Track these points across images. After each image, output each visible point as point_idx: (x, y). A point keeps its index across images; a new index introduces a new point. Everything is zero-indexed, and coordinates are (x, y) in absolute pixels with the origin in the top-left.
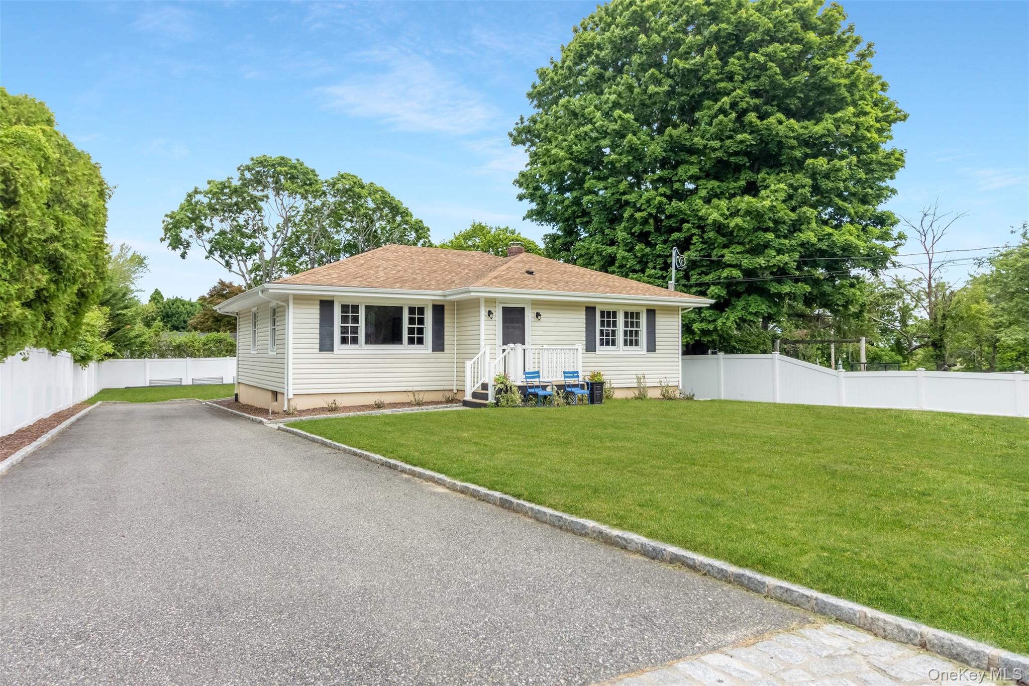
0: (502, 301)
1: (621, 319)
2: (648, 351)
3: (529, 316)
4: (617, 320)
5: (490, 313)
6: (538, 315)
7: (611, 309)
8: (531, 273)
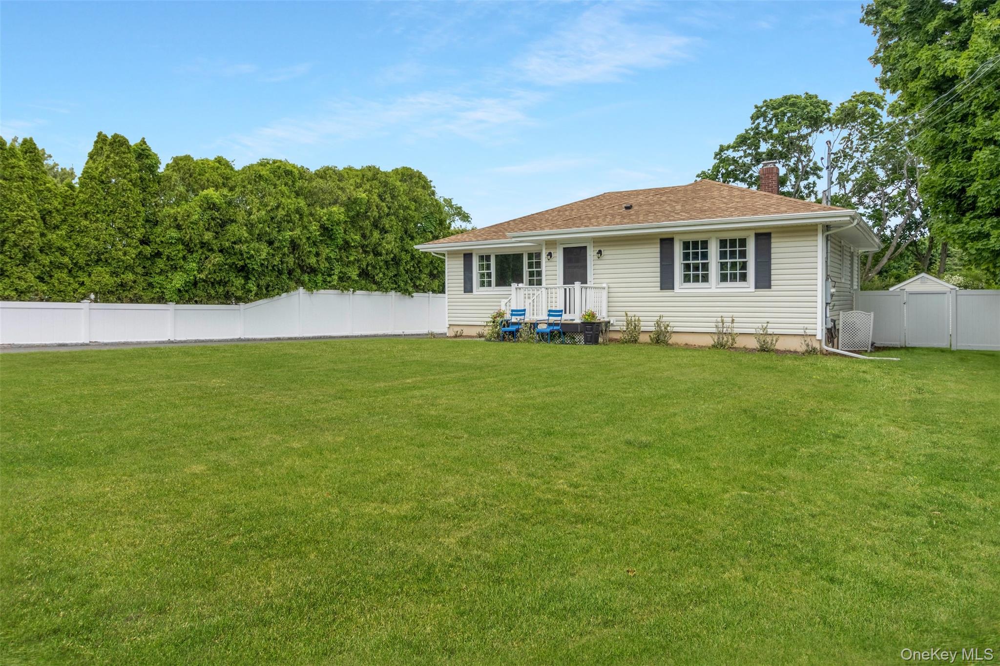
0: (562, 242)
1: (714, 250)
2: (756, 287)
3: (591, 253)
4: (709, 250)
5: (550, 254)
6: (600, 252)
7: (699, 238)
8: (627, 208)
